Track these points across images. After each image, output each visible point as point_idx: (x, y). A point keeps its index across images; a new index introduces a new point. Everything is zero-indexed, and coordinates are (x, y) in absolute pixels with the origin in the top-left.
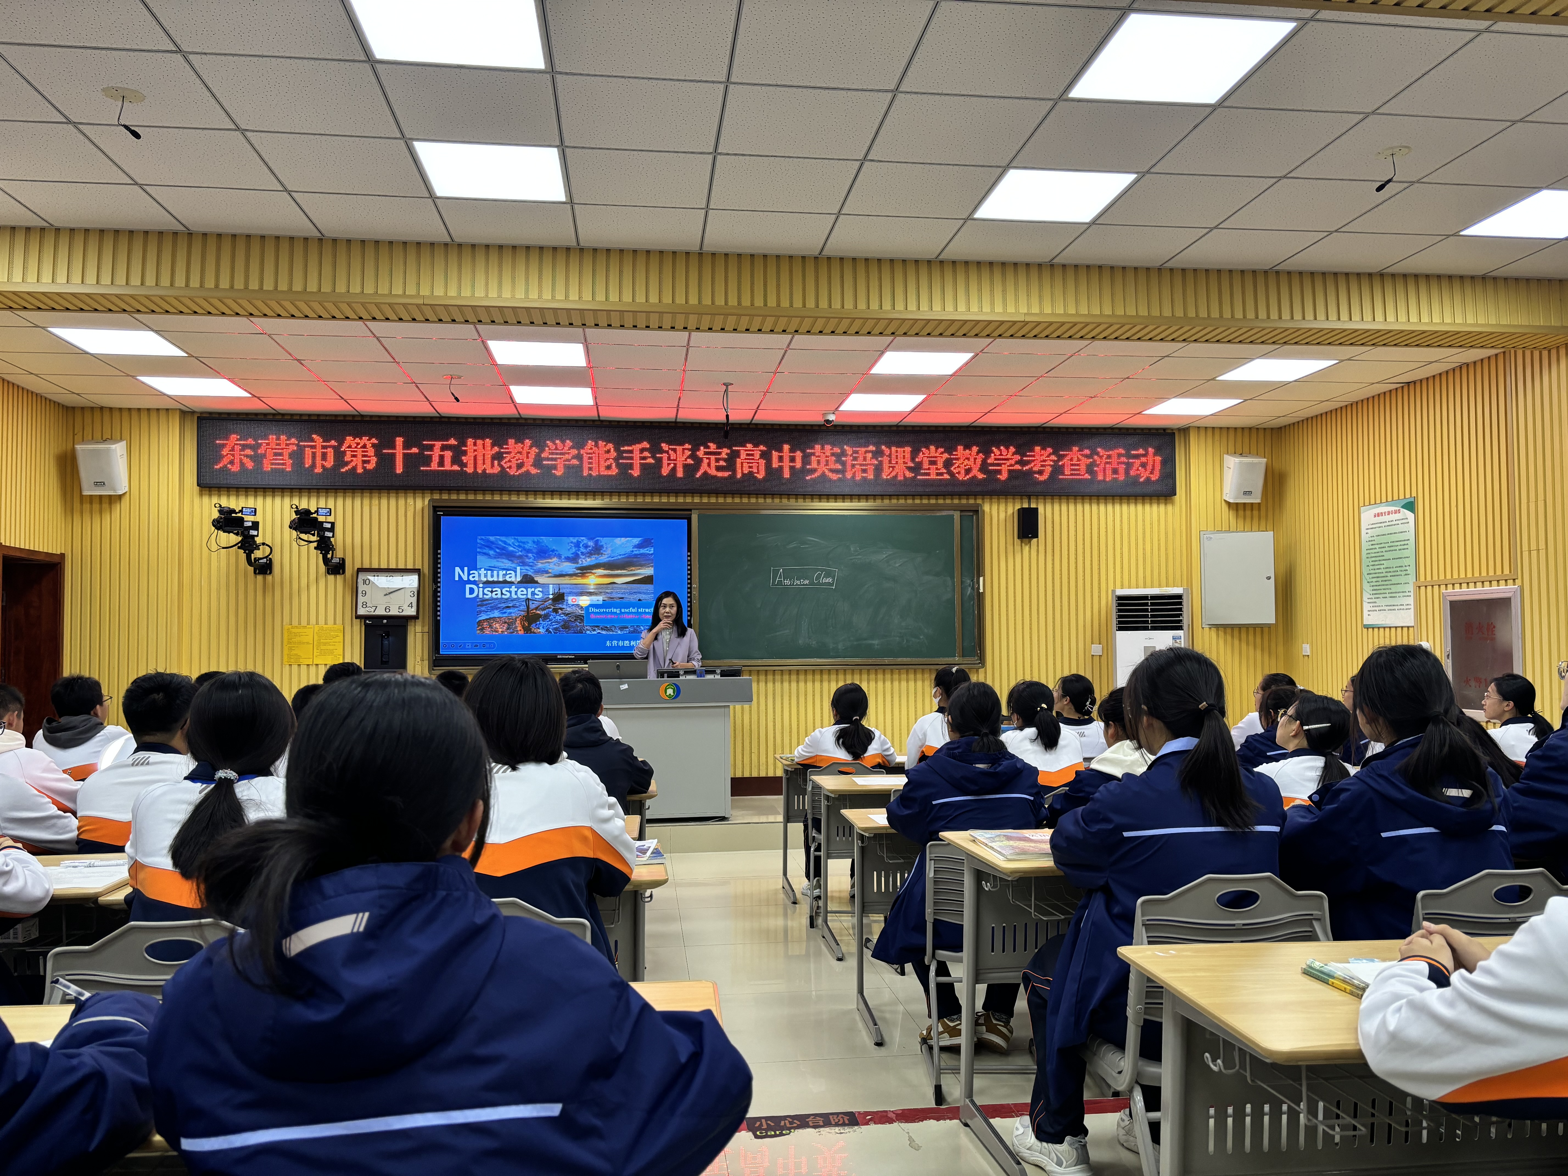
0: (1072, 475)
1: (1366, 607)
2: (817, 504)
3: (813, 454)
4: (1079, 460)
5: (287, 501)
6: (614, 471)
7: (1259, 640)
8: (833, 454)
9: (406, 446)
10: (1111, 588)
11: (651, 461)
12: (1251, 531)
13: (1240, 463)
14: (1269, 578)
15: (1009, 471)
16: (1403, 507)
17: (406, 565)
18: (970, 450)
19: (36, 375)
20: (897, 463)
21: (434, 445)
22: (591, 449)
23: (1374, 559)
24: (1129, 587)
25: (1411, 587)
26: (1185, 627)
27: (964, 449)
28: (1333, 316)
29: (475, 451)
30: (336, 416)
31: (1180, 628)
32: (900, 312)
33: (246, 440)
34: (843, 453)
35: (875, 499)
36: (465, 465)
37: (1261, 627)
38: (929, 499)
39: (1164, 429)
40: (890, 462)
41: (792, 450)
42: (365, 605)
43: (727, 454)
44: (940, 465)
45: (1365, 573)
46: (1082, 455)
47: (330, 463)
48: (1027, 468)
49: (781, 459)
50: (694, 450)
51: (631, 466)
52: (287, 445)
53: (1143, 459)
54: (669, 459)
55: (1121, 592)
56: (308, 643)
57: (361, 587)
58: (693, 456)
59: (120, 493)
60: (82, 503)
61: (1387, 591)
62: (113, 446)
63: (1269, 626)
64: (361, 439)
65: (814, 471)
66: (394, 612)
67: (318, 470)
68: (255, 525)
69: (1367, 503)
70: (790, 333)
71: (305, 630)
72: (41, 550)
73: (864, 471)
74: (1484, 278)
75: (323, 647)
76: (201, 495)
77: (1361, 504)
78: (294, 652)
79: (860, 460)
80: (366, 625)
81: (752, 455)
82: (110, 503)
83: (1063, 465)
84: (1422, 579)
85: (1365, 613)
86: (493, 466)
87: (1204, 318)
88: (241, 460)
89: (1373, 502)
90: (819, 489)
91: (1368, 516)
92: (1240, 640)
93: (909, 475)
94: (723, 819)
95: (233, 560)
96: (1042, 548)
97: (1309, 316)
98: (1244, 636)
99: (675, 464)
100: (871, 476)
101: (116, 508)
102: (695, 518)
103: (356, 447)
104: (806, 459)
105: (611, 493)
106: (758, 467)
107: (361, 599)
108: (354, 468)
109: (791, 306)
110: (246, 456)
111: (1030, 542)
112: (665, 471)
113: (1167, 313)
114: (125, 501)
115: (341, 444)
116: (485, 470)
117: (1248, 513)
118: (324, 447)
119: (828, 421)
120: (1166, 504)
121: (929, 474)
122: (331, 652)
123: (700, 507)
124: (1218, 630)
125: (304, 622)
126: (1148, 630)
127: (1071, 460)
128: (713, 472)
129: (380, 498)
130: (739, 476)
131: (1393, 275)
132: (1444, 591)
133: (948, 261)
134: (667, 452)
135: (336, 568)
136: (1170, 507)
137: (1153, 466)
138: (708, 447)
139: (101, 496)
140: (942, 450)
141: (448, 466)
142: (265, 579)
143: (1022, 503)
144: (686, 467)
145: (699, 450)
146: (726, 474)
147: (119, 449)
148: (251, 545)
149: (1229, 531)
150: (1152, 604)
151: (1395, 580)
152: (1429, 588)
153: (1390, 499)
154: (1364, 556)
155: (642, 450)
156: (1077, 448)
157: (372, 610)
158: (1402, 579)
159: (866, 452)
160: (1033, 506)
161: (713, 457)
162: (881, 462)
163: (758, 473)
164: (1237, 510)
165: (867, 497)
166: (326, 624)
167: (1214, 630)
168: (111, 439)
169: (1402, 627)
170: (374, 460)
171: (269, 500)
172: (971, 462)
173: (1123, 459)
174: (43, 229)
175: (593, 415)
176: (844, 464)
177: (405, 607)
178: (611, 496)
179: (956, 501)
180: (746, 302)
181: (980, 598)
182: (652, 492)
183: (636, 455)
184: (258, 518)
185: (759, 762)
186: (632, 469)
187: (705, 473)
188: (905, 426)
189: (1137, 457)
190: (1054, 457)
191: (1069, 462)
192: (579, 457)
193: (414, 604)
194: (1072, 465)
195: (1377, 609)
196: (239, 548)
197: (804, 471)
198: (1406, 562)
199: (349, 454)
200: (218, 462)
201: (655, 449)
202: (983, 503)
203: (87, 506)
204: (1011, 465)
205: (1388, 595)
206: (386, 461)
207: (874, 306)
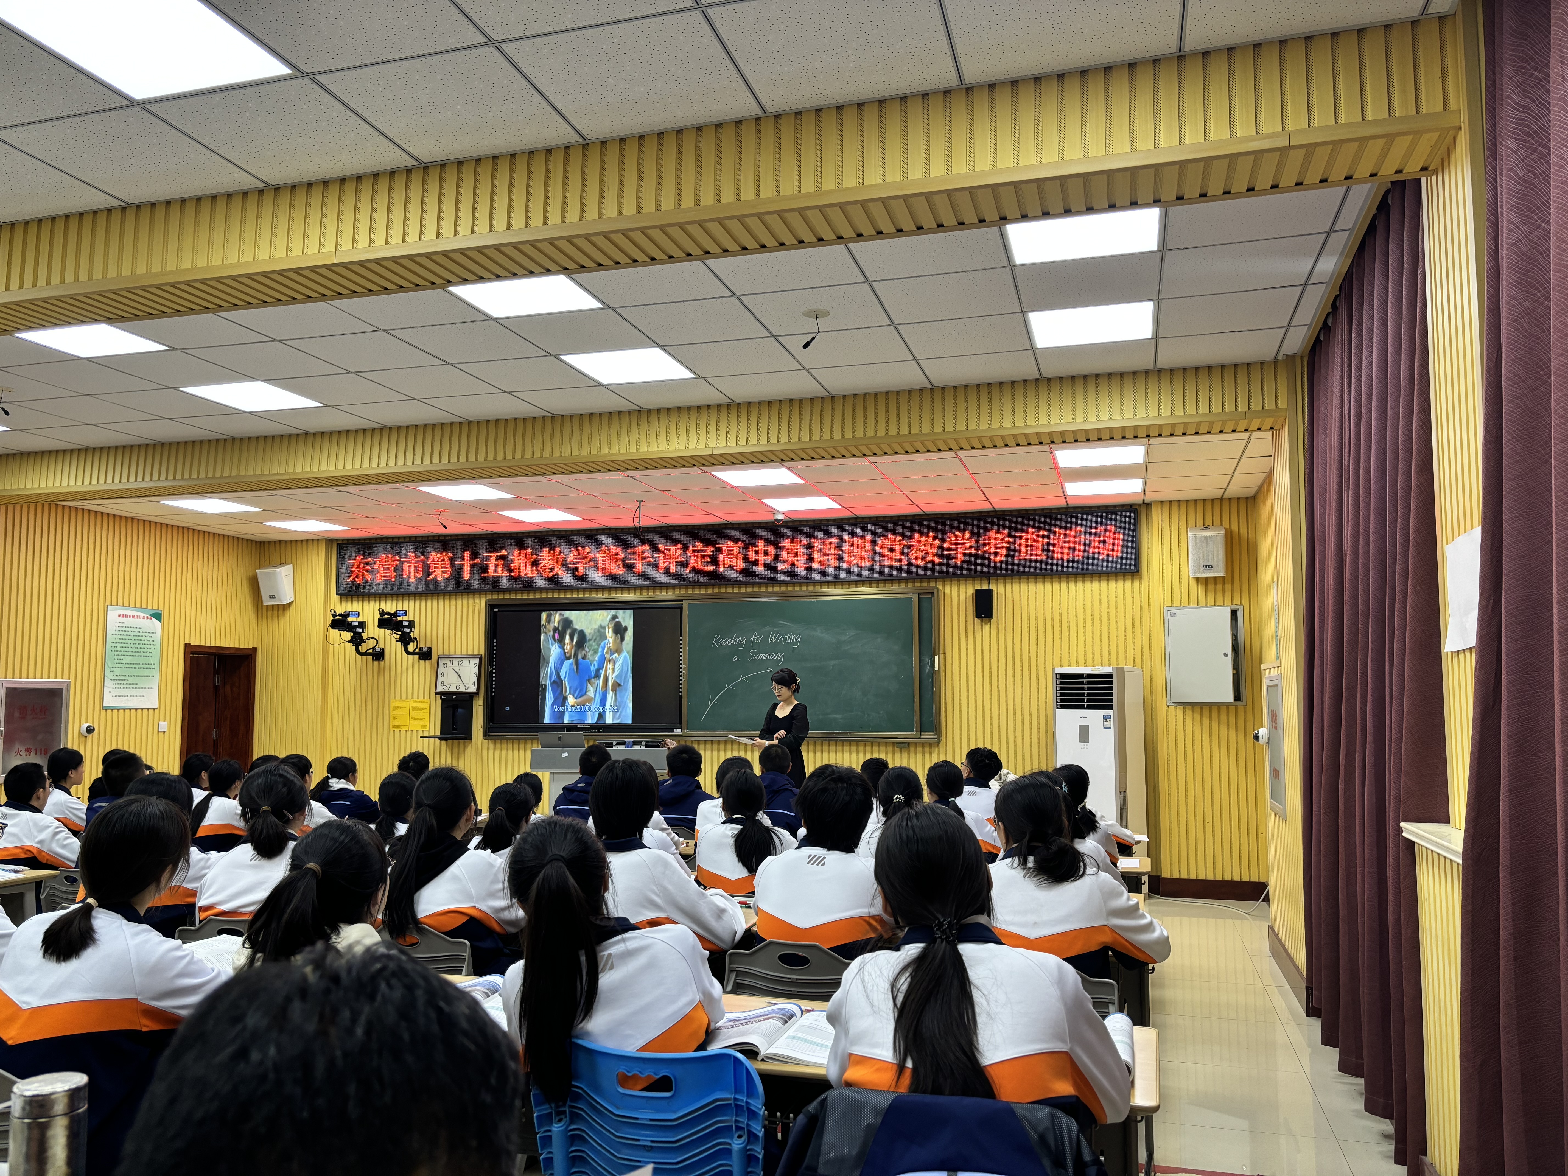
0: (1027, 555)
3: (784, 547)
4: (1034, 541)
6: (622, 570)
7: (1233, 720)
9: (472, 558)
11: (650, 560)
13: (1195, 536)
14: (1226, 655)
15: (965, 555)
17: (472, 652)
20: (858, 551)
21: (490, 556)
22: (605, 552)
26: (1115, 706)
27: (921, 536)
29: (519, 559)
31: (1111, 707)
33: (366, 559)
34: (811, 546)
35: (841, 586)
36: (512, 571)
38: (892, 583)
40: (852, 551)
41: (766, 545)
42: (443, 683)
43: (712, 551)
44: (898, 552)
46: (1038, 536)
47: (420, 574)
48: (982, 550)
49: (756, 553)
50: (685, 548)
51: (634, 565)
52: (393, 561)
53: (1103, 537)
54: (665, 558)
57: (441, 670)
58: (684, 555)
59: (288, 602)
60: (267, 610)
62: (278, 570)
64: (442, 554)
65: (784, 562)
66: (462, 689)
67: (412, 580)
71: (404, 703)
72: (231, 646)
73: (829, 561)
75: (416, 717)
76: (339, 601)
78: (396, 720)
79: (826, 551)
80: (444, 700)
81: (733, 551)
82: (284, 610)
83: (1019, 546)
86: (532, 571)
90: (790, 578)
92: (1210, 719)
93: (871, 562)
95: (353, 651)
96: (1002, 627)
98: (1215, 715)
99: (669, 562)
100: (834, 564)
101: (291, 613)
102: (686, 607)
103: (438, 561)
104: (778, 553)
106: (737, 561)
107: (440, 679)
108: (437, 577)
110: (367, 571)
112: (662, 569)
114: (293, 608)
115: (428, 558)
116: (525, 574)
117: (1216, 587)
118: (417, 562)
119: (776, 520)
120: (1132, 580)
121: (887, 561)
122: (421, 721)
123: (687, 598)
124: (1184, 708)
125: (404, 697)
126: (1084, 708)
127: (1027, 541)
128: (699, 567)
129: (453, 599)
130: (721, 569)
134: (663, 552)
135: (425, 655)
136: (1137, 583)
137: (1114, 543)
138: (697, 546)
139: (276, 606)
140: (901, 538)
141: (499, 573)
142: (379, 664)
143: (981, 584)
144: (678, 564)
145: (688, 548)
146: (711, 568)
147: (286, 571)
148: (361, 639)
150: (1088, 683)
155: (644, 552)
156: (1033, 530)
157: (447, 688)
159: (832, 543)
160: (988, 587)
161: (700, 555)
162: (843, 552)
163: (737, 566)
164: (1206, 584)
165: (834, 584)
166: (418, 698)
167: (1180, 709)
168: (281, 564)
170: (450, 570)
171: (383, 603)
172: (928, 548)
173: (1083, 538)
176: (810, 554)
177: (470, 685)
179: (914, 585)
182: (654, 587)
183: (640, 556)
184: (362, 619)
186: (636, 568)
187: (694, 568)
188: (863, 518)
189: (1098, 535)
190: (1008, 540)
191: (1025, 544)
192: (595, 560)
193: (476, 684)
194: (1027, 546)
196: (350, 642)
197: (776, 563)
199: (433, 566)
200: (349, 577)
201: (654, 550)
202: (944, 585)
203: (270, 613)
204: (967, 549)
206: (458, 571)
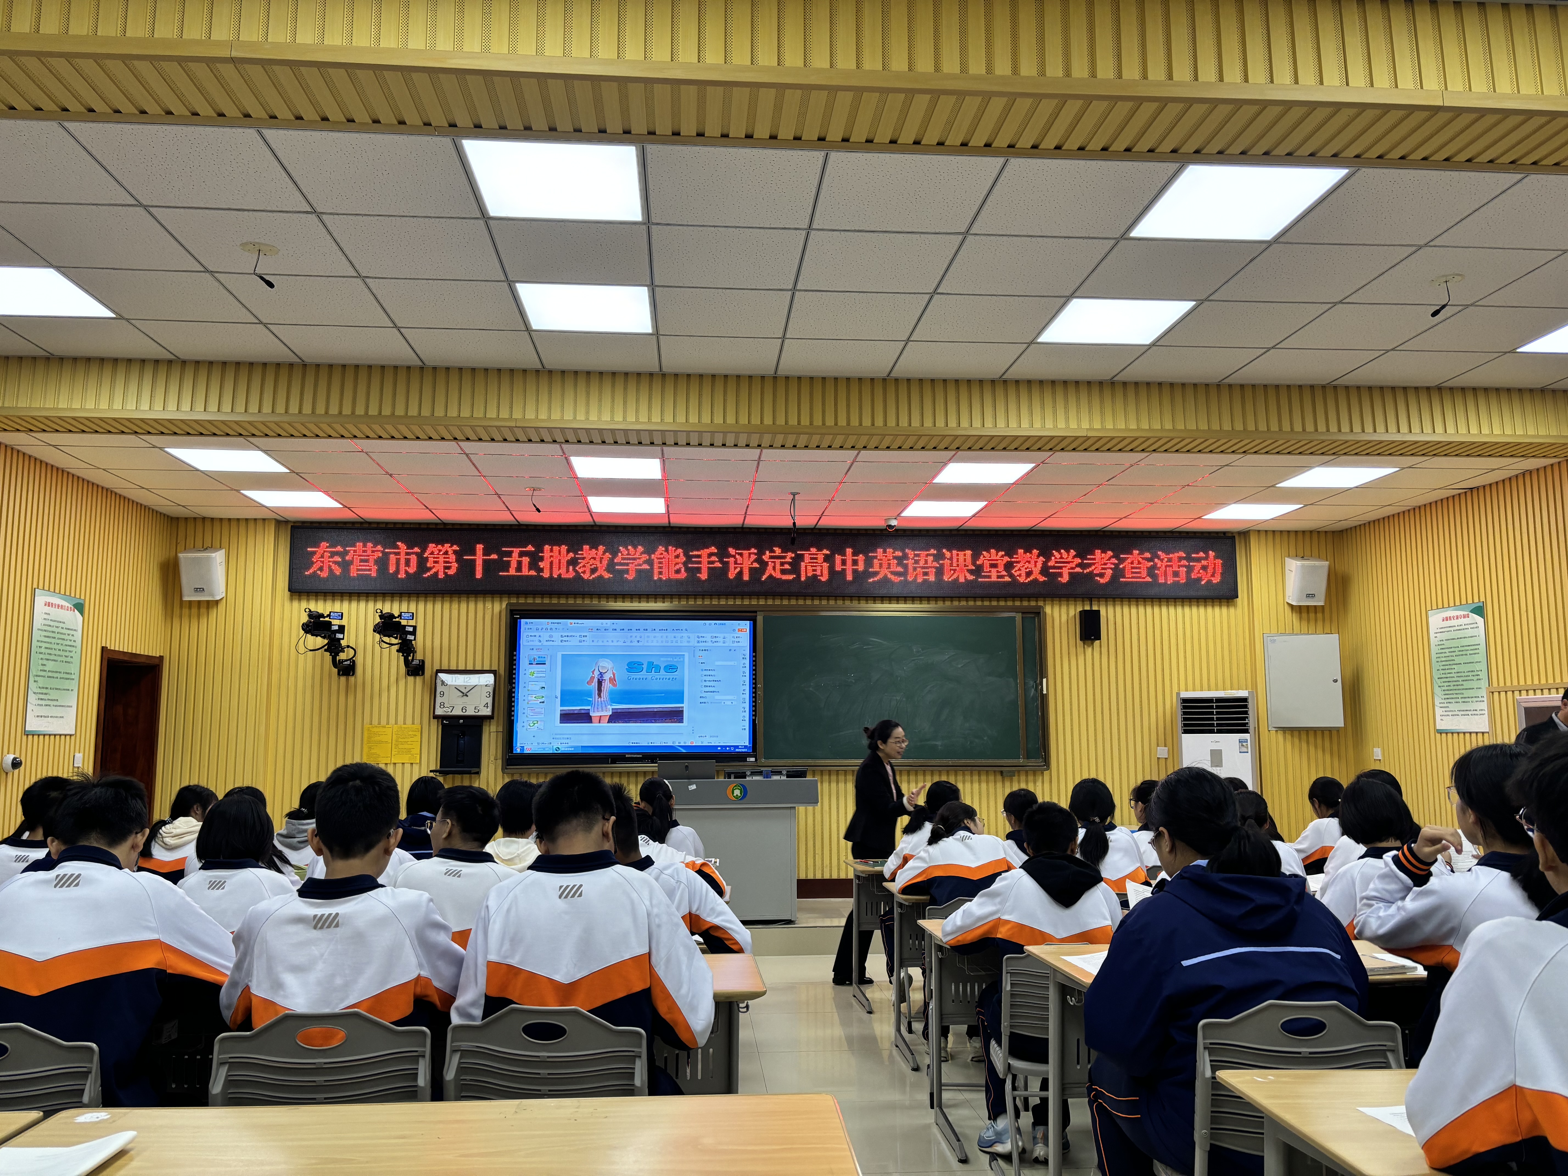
0: (1132, 577)
1: (1439, 711)
2: (879, 606)
3: (876, 557)
4: (1139, 563)
5: (371, 605)
6: (683, 575)
7: (1327, 744)
8: (895, 558)
9: (486, 552)
10: (1175, 690)
11: (718, 565)
12: (1316, 633)
13: (1303, 566)
14: (1335, 681)
15: (1070, 574)
16: (1472, 611)
17: (483, 666)
18: (1031, 553)
19: (147, 489)
20: (958, 565)
21: (512, 552)
22: (662, 554)
23: (1444, 663)
24: (1194, 690)
25: (1484, 693)
26: (1251, 730)
27: (1025, 553)
28: (1392, 428)
29: (551, 556)
30: (420, 524)
31: (1246, 731)
32: (965, 429)
33: (335, 547)
34: (905, 556)
35: (936, 601)
36: (542, 570)
37: (1330, 730)
38: (990, 601)
39: (1224, 533)
40: (951, 565)
41: (854, 554)
42: (442, 705)
43: (791, 558)
44: (1001, 568)
45: (1436, 677)
46: (1143, 559)
47: (412, 570)
48: (1088, 570)
49: (844, 562)
50: (761, 553)
51: (699, 570)
52: (373, 552)
53: (1204, 563)
54: (736, 563)
55: (1186, 695)
56: (386, 742)
57: (440, 688)
58: (759, 560)
59: (218, 598)
60: (181, 607)
61: (1460, 696)
62: (213, 555)
63: (1338, 729)
64: (443, 546)
65: (876, 574)
66: (470, 712)
67: (402, 575)
68: (342, 629)
69: (1434, 607)
70: (857, 449)
71: (384, 730)
72: (142, 653)
73: (926, 574)
74: (1543, 390)
75: (401, 746)
76: (291, 599)
77: (1429, 608)
78: (373, 751)
79: (922, 563)
80: (443, 725)
81: (816, 559)
82: (208, 608)
83: (1124, 567)
84: (1495, 684)
85: (1438, 718)
86: (568, 571)
87: (1263, 432)
88: (330, 566)
89: (1440, 606)
90: (883, 592)
91: (1436, 620)
92: (1308, 743)
93: (972, 577)
94: (789, 922)
95: (318, 662)
96: (1104, 650)
97: (1369, 428)
98: (1312, 739)
99: (742, 568)
100: (932, 578)
101: (213, 613)
102: (760, 619)
103: (438, 554)
104: (869, 562)
105: (679, 596)
106: (822, 570)
107: (439, 700)
108: (436, 574)
109: (861, 424)
110: (336, 563)
111: (1092, 644)
112: (731, 575)
113: (1227, 427)
114: (222, 606)
115: (424, 550)
116: (560, 575)
117: (1312, 615)
118: (407, 554)
119: (890, 526)
120: (1228, 606)
121: (989, 577)
122: (409, 751)
123: (765, 609)
124: (1284, 733)
125: (384, 721)
126: (1214, 733)
127: (1132, 563)
128: (778, 575)
129: (459, 602)
130: (803, 579)
131: (1451, 389)
132: (1518, 697)
133: (1011, 380)
134: (734, 556)
135: (415, 669)
136: (1232, 610)
137: (1214, 568)
138: (774, 552)
139: (199, 602)
140: (1003, 553)
141: (525, 571)
142: (347, 680)
143: (1083, 606)
144: (751, 570)
145: (765, 554)
146: (791, 577)
147: (218, 557)
148: (337, 648)
149: (1293, 634)
150: (1218, 707)
151: (1467, 685)
152: (1503, 694)
153: (1458, 603)
154: (1434, 660)
155: (710, 555)
156: (1137, 552)
157: (450, 710)
158: (1474, 684)
159: (927, 555)
160: (1095, 608)
161: (778, 561)
162: (942, 565)
163: (822, 575)
164: (1300, 613)
165: (928, 599)
166: (405, 724)
167: (1280, 734)
168: (211, 548)
169: (1477, 733)
170: (455, 565)
171: (354, 604)
172: (1032, 566)
173: (1184, 562)
174: (170, 362)
175: (664, 522)
176: (906, 567)
177: (481, 707)
178: (680, 599)
179: (1018, 603)
180: (818, 422)
181: (1043, 699)
182: (719, 595)
183: (705, 560)
184: (344, 622)
185: (823, 864)
186: (700, 573)
187: (771, 576)
188: (966, 530)
189: (1198, 560)
190: (1114, 561)
191: (1130, 566)
192: (650, 562)
193: (490, 705)
194: (1132, 568)
195: (1450, 713)
196: (326, 650)
197: (867, 574)
198: (1477, 667)
199: (431, 560)
200: (308, 569)
201: (722, 554)
202: (1045, 605)
203: (186, 611)
204: (1072, 568)
205: (1460, 700)
206: (467, 567)
207: (940, 423)
